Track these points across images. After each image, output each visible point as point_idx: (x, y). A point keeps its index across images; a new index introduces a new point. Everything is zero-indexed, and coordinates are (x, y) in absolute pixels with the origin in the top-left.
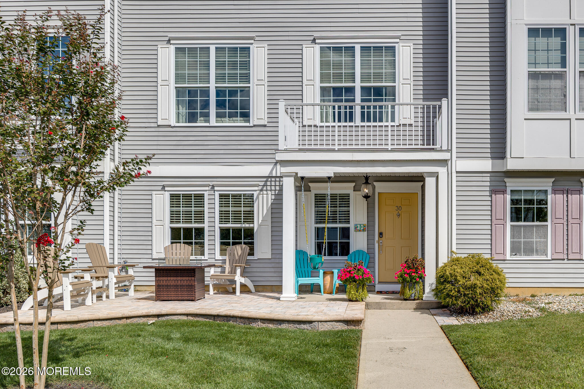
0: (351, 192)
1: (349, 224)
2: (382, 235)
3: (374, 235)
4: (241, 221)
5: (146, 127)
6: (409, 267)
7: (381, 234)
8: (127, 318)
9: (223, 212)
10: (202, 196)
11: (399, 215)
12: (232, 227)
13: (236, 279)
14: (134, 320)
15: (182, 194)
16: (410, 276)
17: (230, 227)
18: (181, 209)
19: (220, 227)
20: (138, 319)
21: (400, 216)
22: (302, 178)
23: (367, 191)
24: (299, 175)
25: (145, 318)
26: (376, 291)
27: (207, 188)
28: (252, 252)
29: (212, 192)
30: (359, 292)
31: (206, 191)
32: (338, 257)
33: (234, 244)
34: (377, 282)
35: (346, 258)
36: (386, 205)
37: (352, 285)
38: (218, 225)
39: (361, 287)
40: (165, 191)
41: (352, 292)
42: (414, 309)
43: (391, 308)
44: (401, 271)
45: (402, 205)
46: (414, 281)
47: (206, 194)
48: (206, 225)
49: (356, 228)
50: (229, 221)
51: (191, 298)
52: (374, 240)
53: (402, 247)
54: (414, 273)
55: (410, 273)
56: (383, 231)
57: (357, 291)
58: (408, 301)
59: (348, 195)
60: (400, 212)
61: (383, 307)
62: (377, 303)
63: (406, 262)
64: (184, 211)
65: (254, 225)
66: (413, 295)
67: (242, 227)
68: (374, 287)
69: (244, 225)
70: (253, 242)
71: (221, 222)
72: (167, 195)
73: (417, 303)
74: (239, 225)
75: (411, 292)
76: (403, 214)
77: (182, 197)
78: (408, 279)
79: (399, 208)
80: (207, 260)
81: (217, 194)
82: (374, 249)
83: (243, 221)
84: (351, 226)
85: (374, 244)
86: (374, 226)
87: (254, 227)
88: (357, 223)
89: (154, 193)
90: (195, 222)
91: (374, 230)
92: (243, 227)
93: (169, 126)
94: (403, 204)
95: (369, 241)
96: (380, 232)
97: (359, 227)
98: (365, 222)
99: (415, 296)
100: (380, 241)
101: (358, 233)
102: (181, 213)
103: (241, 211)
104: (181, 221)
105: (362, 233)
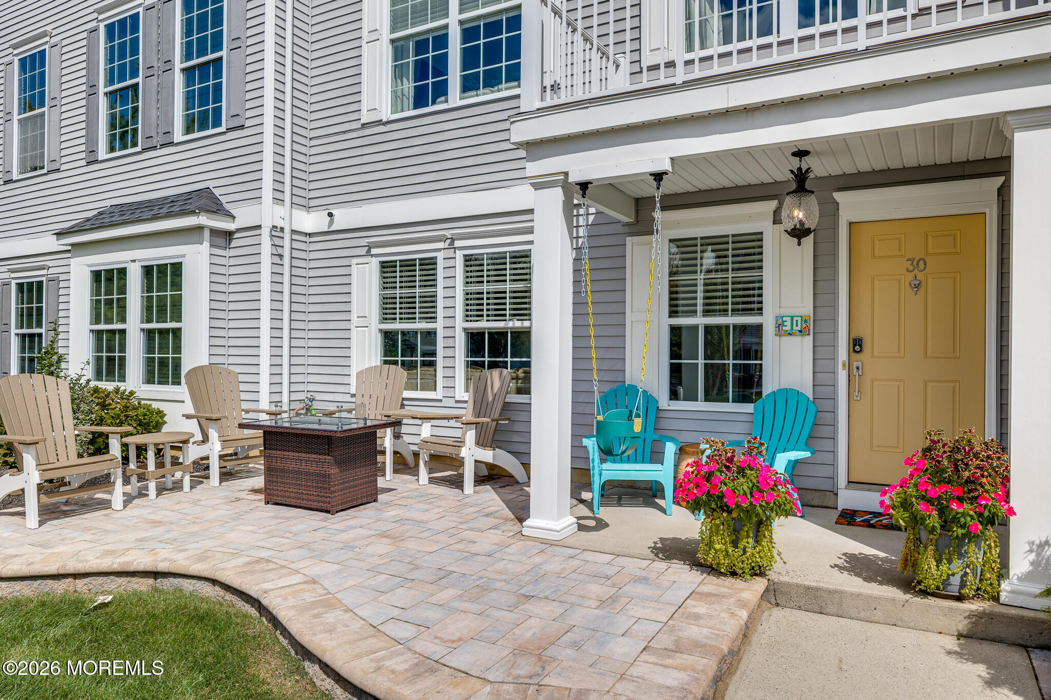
0: (766, 226)
1: (761, 314)
2: (860, 346)
3: (834, 346)
4: (505, 315)
5: (344, 132)
6: (939, 470)
7: (857, 344)
8: (76, 576)
9: (472, 296)
10: (432, 262)
11: (918, 286)
12: (488, 329)
13: (462, 455)
14: (94, 582)
15: (400, 261)
16: (942, 512)
17: (485, 328)
18: (398, 291)
19: (465, 329)
20: (105, 578)
21: (922, 290)
22: (584, 186)
23: (801, 215)
24: (572, 179)
25: (123, 579)
26: (840, 509)
27: (440, 245)
28: (527, 385)
29: (450, 253)
30: (741, 545)
31: (439, 250)
32: (730, 404)
33: (493, 365)
34: (842, 481)
35: (748, 408)
36: (874, 257)
37: (718, 522)
38: (460, 324)
39: (748, 528)
40: (372, 256)
41: (717, 546)
42: (960, 636)
43: (862, 615)
44: (903, 483)
45: (927, 254)
46: (960, 531)
47: (440, 256)
48: (439, 326)
49: (779, 326)
50: (482, 316)
51: (324, 506)
52: (834, 359)
53: (926, 383)
54: (960, 500)
55: (940, 498)
56: (863, 331)
57: (735, 544)
58: (931, 601)
59: (758, 237)
60: (920, 276)
61: (831, 608)
62: (808, 588)
63: (929, 450)
64: (403, 295)
65: (531, 324)
66: (956, 581)
67: (508, 328)
68: (833, 497)
69: (510, 324)
70: (529, 362)
71: (467, 317)
72: (375, 263)
73: (971, 615)
74: (501, 324)
75: (944, 567)
76: (930, 280)
77: (401, 266)
78: (934, 520)
79: (917, 264)
80: (440, 401)
81: (459, 255)
82: (834, 386)
83: (510, 315)
84: (767, 320)
85: (834, 373)
86: (834, 320)
87: (530, 328)
88: (784, 312)
89: (355, 261)
90: (420, 318)
91: (835, 332)
92: (511, 328)
93: (380, 122)
94: (930, 250)
95: (819, 362)
96: (853, 336)
97: (788, 324)
98: (807, 309)
99: (963, 585)
100: (855, 364)
101: (786, 340)
102: (398, 300)
103: (505, 292)
104: (398, 316)
105: (797, 340)
